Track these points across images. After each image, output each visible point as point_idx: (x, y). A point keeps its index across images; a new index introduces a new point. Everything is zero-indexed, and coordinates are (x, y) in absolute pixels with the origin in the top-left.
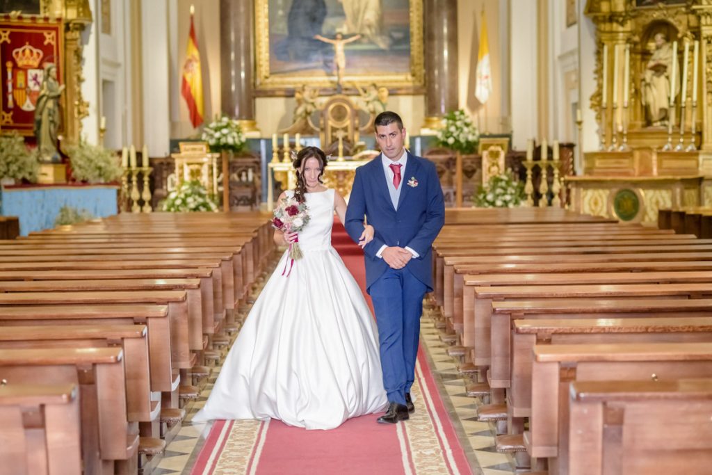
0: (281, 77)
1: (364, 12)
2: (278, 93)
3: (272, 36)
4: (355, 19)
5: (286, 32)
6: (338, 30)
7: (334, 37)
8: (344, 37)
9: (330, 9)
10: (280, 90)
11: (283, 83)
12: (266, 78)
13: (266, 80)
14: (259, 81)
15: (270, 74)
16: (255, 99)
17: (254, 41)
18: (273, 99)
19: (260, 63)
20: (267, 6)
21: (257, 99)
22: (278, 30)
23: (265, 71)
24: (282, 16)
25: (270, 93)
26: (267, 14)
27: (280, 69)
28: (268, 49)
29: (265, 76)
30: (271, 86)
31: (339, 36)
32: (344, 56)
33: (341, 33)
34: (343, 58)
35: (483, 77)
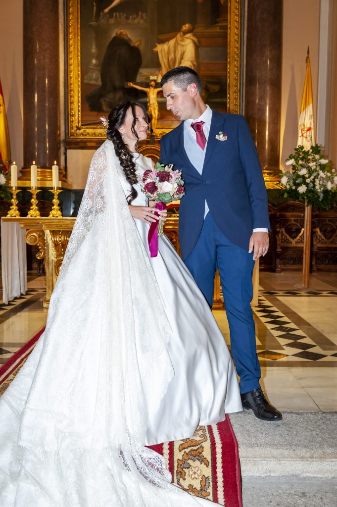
0: (94, 128)
1: (180, 63)
2: (89, 144)
3: (84, 86)
5: (100, 83)
6: (152, 78)
7: (148, 85)
8: (158, 85)
9: (146, 59)
10: (91, 141)
11: (94, 134)
13: (78, 131)
14: (71, 132)
15: (82, 125)
16: (66, 150)
17: (66, 90)
18: (85, 151)
19: (71, 112)
20: (79, 54)
21: (68, 151)
22: (91, 80)
23: (77, 121)
24: (95, 65)
25: (82, 144)
26: (80, 63)
27: (92, 121)
28: (80, 99)
29: (77, 127)
30: (83, 137)
31: (153, 83)
32: (157, 104)
33: (155, 81)
34: (155, 106)
35: (306, 129)
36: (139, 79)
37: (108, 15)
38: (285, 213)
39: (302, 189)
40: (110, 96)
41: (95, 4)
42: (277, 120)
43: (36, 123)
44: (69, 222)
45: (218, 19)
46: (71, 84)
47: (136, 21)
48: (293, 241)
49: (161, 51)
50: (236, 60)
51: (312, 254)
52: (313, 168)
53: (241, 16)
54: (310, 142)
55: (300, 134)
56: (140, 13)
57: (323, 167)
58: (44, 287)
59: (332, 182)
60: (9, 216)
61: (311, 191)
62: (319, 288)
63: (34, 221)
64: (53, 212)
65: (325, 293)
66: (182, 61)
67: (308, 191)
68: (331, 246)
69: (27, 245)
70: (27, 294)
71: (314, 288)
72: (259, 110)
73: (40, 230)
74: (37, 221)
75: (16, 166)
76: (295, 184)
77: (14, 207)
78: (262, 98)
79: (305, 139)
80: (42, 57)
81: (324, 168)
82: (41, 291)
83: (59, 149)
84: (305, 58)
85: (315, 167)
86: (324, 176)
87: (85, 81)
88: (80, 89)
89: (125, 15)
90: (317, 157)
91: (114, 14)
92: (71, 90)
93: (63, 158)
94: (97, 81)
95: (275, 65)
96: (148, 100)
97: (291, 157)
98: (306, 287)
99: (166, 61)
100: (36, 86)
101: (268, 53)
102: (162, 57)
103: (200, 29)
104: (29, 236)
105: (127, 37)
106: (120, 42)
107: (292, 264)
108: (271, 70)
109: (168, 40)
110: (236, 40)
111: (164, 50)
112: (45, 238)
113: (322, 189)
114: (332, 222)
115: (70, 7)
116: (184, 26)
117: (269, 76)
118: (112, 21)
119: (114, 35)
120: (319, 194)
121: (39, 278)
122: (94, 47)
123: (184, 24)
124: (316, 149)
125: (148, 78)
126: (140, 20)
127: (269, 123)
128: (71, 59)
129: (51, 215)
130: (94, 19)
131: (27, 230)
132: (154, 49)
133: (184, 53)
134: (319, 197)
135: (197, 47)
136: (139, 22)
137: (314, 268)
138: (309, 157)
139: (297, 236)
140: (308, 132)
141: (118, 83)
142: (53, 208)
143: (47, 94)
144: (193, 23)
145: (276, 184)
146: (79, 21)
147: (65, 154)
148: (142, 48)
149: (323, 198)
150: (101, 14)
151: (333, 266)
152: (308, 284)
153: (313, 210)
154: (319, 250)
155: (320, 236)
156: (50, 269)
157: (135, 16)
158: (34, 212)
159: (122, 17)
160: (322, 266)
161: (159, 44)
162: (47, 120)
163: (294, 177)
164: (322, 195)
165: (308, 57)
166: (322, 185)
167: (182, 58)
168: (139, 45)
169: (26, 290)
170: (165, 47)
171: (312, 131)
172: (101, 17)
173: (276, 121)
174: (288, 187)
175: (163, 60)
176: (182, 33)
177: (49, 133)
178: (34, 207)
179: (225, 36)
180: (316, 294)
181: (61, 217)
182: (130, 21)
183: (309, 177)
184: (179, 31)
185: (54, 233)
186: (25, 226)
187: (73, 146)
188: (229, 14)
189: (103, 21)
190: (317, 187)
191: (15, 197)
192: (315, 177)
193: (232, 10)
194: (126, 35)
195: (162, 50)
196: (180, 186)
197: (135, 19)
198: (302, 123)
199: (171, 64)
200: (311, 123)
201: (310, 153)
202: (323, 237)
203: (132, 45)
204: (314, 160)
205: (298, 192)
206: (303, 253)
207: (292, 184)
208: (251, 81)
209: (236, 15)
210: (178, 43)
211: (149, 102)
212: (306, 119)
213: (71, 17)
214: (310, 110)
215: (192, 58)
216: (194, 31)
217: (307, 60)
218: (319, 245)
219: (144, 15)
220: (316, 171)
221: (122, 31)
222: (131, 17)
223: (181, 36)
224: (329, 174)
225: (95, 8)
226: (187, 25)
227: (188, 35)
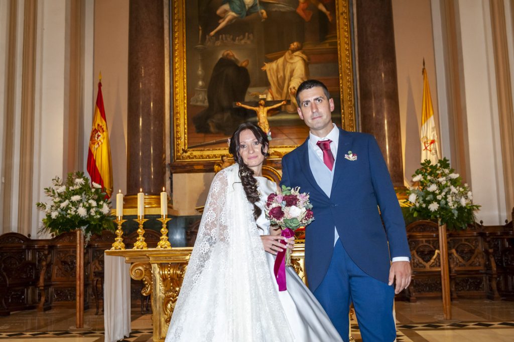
0: (201, 150)
1: (290, 80)
2: (196, 167)
3: (190, 108)
4: (280, 87)
5: (206, 104)
6: (261, 97)
7: (257, 104)
8: (267, 104)
9: (254, 78)
10: (198, 164)
11: (202, 157)
12: (185, 151)
13: (184, 154)
14: (177, 156)
15: (188, 148)
16: (171, 174)
17: (172, 113)
18: (192, 175)
19: (177, 135)
20: (185, 76)
21: (174, 175)
22: (197, 102)
23: (183, 144)
24: (202, 87)
25: (188, 167)
26: (185, 85)
27: (199, 143)
28: (186, 121)
29: (183, 150)
30: (190, 160)
31: (262, 102)
32: (267, 123)
33: (264, 99)
34: (266, 125)
35: (429, 142)
36: (247, 98)
37: (214, 38)
38: (414, 234)
39: (434, 207)
40: (218, 117)
41: (200, 28)
42: (398, 134)
43: (140, 148)
44: (179, 253)
45: (328, 36)
46: (177, 107)
47: (243, 42)
48: (428, 265)
49: (270, 70)
50: (348, 75)
51: (451, 278)
52: (444, 183)
53: (351, 32)
54: (435, 156)
55: (423, 147)
56: (247, 34)
57: (454, 182)
58: (151, 327)
59: (467, 198)
60: (113, 249)
61: (444, 209)
62: (464, 320)
63: (140, 253)
64: (161, 242)
65: (471, 325)
66: (292, 78)
67: (441, 209)
68: (470, 268)
69: (132, 280)
70: (131, 337)
71: (458, 320)
72: (377, 124)
73: (147, 262)
74: (144, 253)
75: (122, 195)
76: (425, 201)
77: (119, 239)
78: (379, 112)
79: (429, 152)
80: (147, 82)
81: (456, 183)
82: (146, 333)
83: (164, 173)
84: (422, 70)
85: (445, 182)
86: (457, 192)
87: (191, 103)
88: (186, 111)
89: (231, 37)
90: (447, 171)
91: (220, 37)
92: (177, 113)
93: (168, 183)
94: (204, 103)
95: (390, 78)
96: (257, 119)
97: (417, 173)
98: (448, 318)
99: (275, 79)
100: (141, 111)
101: (382, 66)
102: (271, 76)
103: (308, 47)
104: (134, 271)
105: (235, 58)
106: (226, 62)
107: (428, 291)
108: (386, 83)
109: (277, 58)
110: (347, 56)
111: (273, 69)
112: (152, 272)
113: (456, 206)
114: (469, 242)
115: (175, 32)
116: (292, 45)
117: (385, 90)
118: (218, 43)
119: (220, 56)
120: (453, 211)
121: (143, 317)
122: (200, 69)
123: (293, 42)
124: (444, 163)
125: (257, 97)
126: (246, 41)
127: (389, 137)
128: (176, 82)
129: (159, 246)
130: (200, 42)
131: (132, 263)
132: (262, 69)
133: (293, 70)
134: (453, 215)
135: (307, 64)
136: (245, 43)
137: (455, 295)
138: (438, 172)
139: (431, 258)
140: (432, 145)
141: (225, 103)
142: (161, 238)
143: (152, 118)
144: (302, 41)
145: (404, 202)
146: (185, 45)
147: (171, 178)
148: (249, 68)
149: (458, 215)
150: (207, 37)
151: (475, 292)
152: (451, 315)
153: (447, 230)
154: (458, 274)
155: (457, 258)
156: (157, 307)
157: (241, 37)
158: (140, 244)
159: (229, 39)
160: (462, 293)
161: (267, 63)
162: (152, 144)
163: (423, 194)
164: (456, 213)
165: (424, 69)
166: (456, 201)
167: (291, 76)
168: (246, 65)
169: (130, 331)
170: (274, 65)
171: (436, 143)
172: (207, 40)
173: (396, 135)
174: (418, 205)
175: (272, 79)
176: (290, 51)
177: (154, 157)
178: (141, 238)
179: (335, 52)
180: (461, 326)
181: (169, 248)
182: (237, 42)
183: (440, 193)
184: (288, 50)
185: (162, 266)
186: (130, 259)
187: (179, 170)
188: (338, 31)
189: (208, 44)
190: (450, 204)
191: (120, 227)
192: (446, 193)
193: (341, 27)
194: (233, 56)
195: (271, 68)
196: (308, 210)
197: (241, 40)
198: (424, 135)
199: (281, 82)
200: (434, 135)
201: (438, 167)
202: (461, 260)
203: (239, 65)
204: (443, 175)
205: (429, 210)
206: (441, 278)
207: (421, 202)
208: (366, 95)
209: (345, 31)
210: (287, 62)
211: (259, 121)
212: (428, 131)
213: (177, 41)
214: (431, 122)
215: (302, 75)
216: (303, 49)
217: (423, 72)
218: (457, 268)
219: (251, 36)
220: (447, 186)
221: (229, 52)
222: (237, 38)
223: (289, 54)
224: (461, 189)
225: (201, 32)
226: (295, 44)
227: (297, 53)
